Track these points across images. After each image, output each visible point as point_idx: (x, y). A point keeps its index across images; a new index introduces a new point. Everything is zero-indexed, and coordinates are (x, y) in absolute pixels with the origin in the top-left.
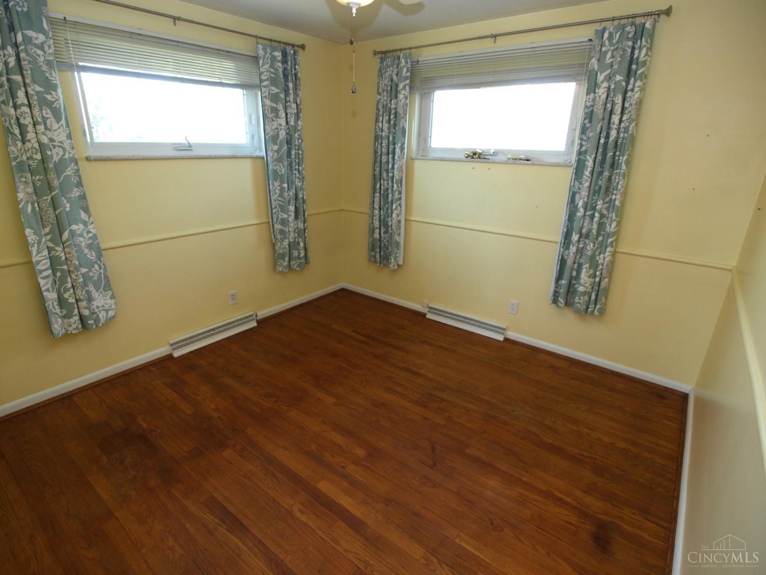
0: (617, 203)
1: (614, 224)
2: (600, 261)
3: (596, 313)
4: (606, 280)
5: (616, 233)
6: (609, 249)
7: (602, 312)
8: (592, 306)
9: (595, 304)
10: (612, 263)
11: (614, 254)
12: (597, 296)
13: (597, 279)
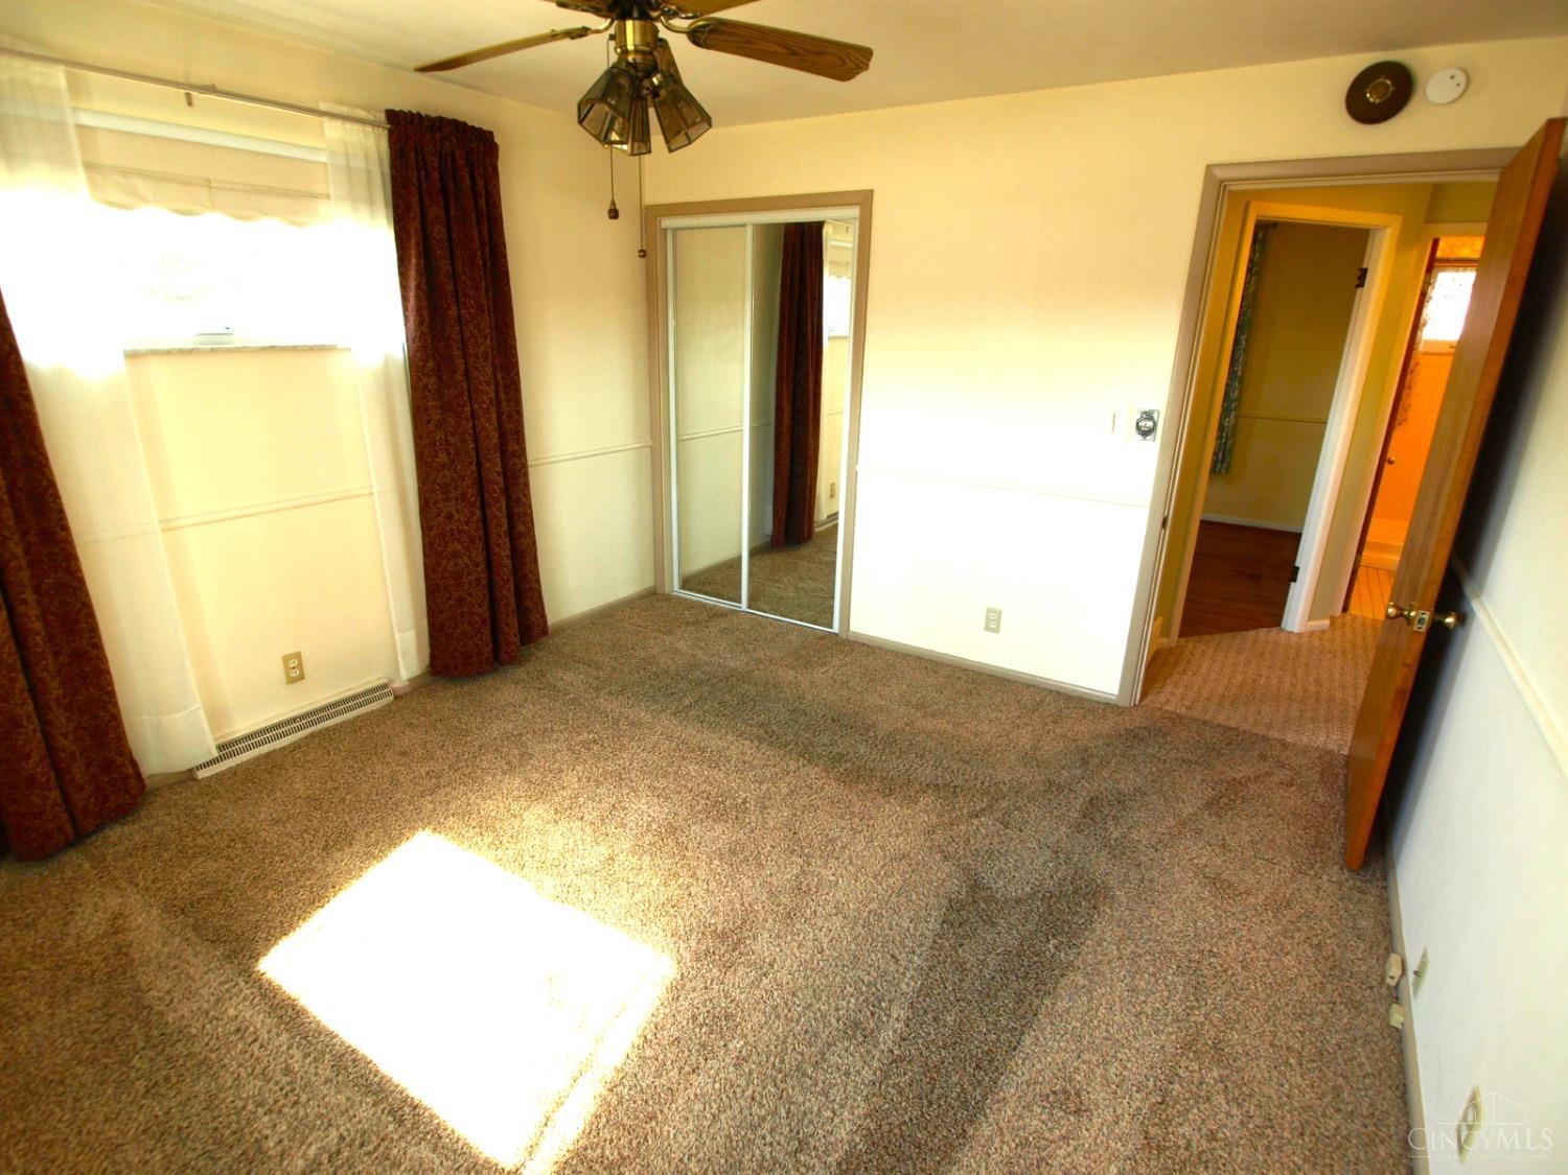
0: (1239, 373)
1: (1236, 392)
2: (1226, 424)
3: (1223, 471)
4: (1231, 441)
5: (1239, 399)
6: (1233, 413)
7: (1228, 469)
8: (1219, 465)
9: (1222, 463)
10: (1235, 426)
11: (1237, 417)
12: (1223, 455)
13: (1224, 440)
